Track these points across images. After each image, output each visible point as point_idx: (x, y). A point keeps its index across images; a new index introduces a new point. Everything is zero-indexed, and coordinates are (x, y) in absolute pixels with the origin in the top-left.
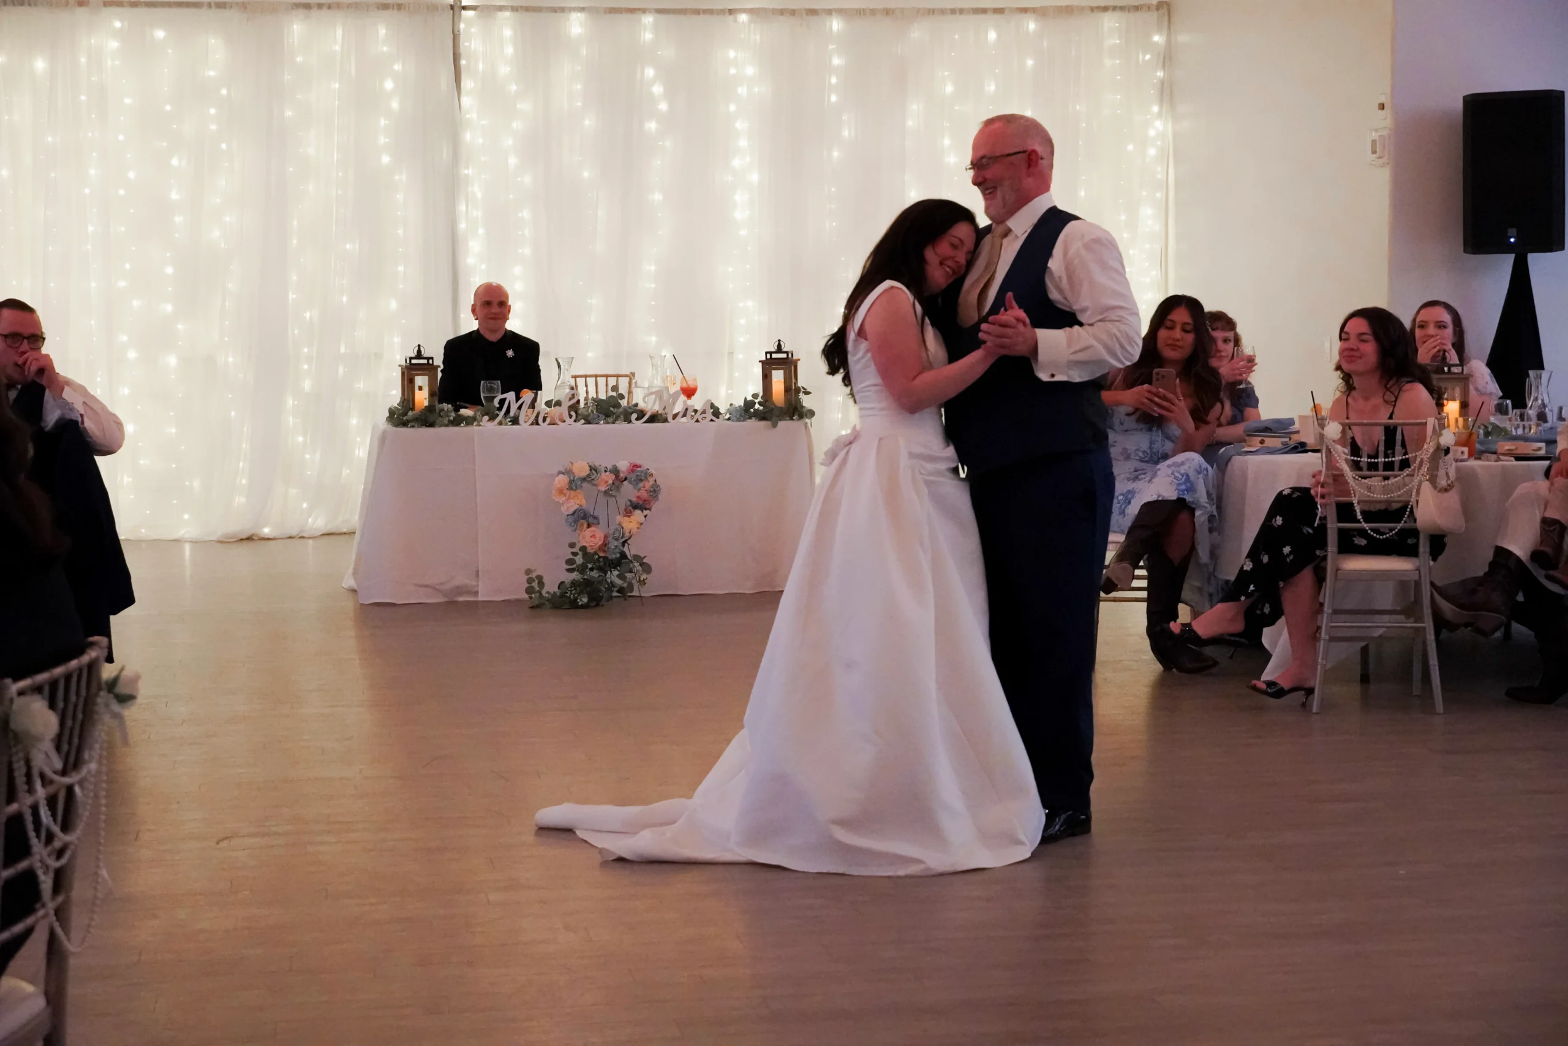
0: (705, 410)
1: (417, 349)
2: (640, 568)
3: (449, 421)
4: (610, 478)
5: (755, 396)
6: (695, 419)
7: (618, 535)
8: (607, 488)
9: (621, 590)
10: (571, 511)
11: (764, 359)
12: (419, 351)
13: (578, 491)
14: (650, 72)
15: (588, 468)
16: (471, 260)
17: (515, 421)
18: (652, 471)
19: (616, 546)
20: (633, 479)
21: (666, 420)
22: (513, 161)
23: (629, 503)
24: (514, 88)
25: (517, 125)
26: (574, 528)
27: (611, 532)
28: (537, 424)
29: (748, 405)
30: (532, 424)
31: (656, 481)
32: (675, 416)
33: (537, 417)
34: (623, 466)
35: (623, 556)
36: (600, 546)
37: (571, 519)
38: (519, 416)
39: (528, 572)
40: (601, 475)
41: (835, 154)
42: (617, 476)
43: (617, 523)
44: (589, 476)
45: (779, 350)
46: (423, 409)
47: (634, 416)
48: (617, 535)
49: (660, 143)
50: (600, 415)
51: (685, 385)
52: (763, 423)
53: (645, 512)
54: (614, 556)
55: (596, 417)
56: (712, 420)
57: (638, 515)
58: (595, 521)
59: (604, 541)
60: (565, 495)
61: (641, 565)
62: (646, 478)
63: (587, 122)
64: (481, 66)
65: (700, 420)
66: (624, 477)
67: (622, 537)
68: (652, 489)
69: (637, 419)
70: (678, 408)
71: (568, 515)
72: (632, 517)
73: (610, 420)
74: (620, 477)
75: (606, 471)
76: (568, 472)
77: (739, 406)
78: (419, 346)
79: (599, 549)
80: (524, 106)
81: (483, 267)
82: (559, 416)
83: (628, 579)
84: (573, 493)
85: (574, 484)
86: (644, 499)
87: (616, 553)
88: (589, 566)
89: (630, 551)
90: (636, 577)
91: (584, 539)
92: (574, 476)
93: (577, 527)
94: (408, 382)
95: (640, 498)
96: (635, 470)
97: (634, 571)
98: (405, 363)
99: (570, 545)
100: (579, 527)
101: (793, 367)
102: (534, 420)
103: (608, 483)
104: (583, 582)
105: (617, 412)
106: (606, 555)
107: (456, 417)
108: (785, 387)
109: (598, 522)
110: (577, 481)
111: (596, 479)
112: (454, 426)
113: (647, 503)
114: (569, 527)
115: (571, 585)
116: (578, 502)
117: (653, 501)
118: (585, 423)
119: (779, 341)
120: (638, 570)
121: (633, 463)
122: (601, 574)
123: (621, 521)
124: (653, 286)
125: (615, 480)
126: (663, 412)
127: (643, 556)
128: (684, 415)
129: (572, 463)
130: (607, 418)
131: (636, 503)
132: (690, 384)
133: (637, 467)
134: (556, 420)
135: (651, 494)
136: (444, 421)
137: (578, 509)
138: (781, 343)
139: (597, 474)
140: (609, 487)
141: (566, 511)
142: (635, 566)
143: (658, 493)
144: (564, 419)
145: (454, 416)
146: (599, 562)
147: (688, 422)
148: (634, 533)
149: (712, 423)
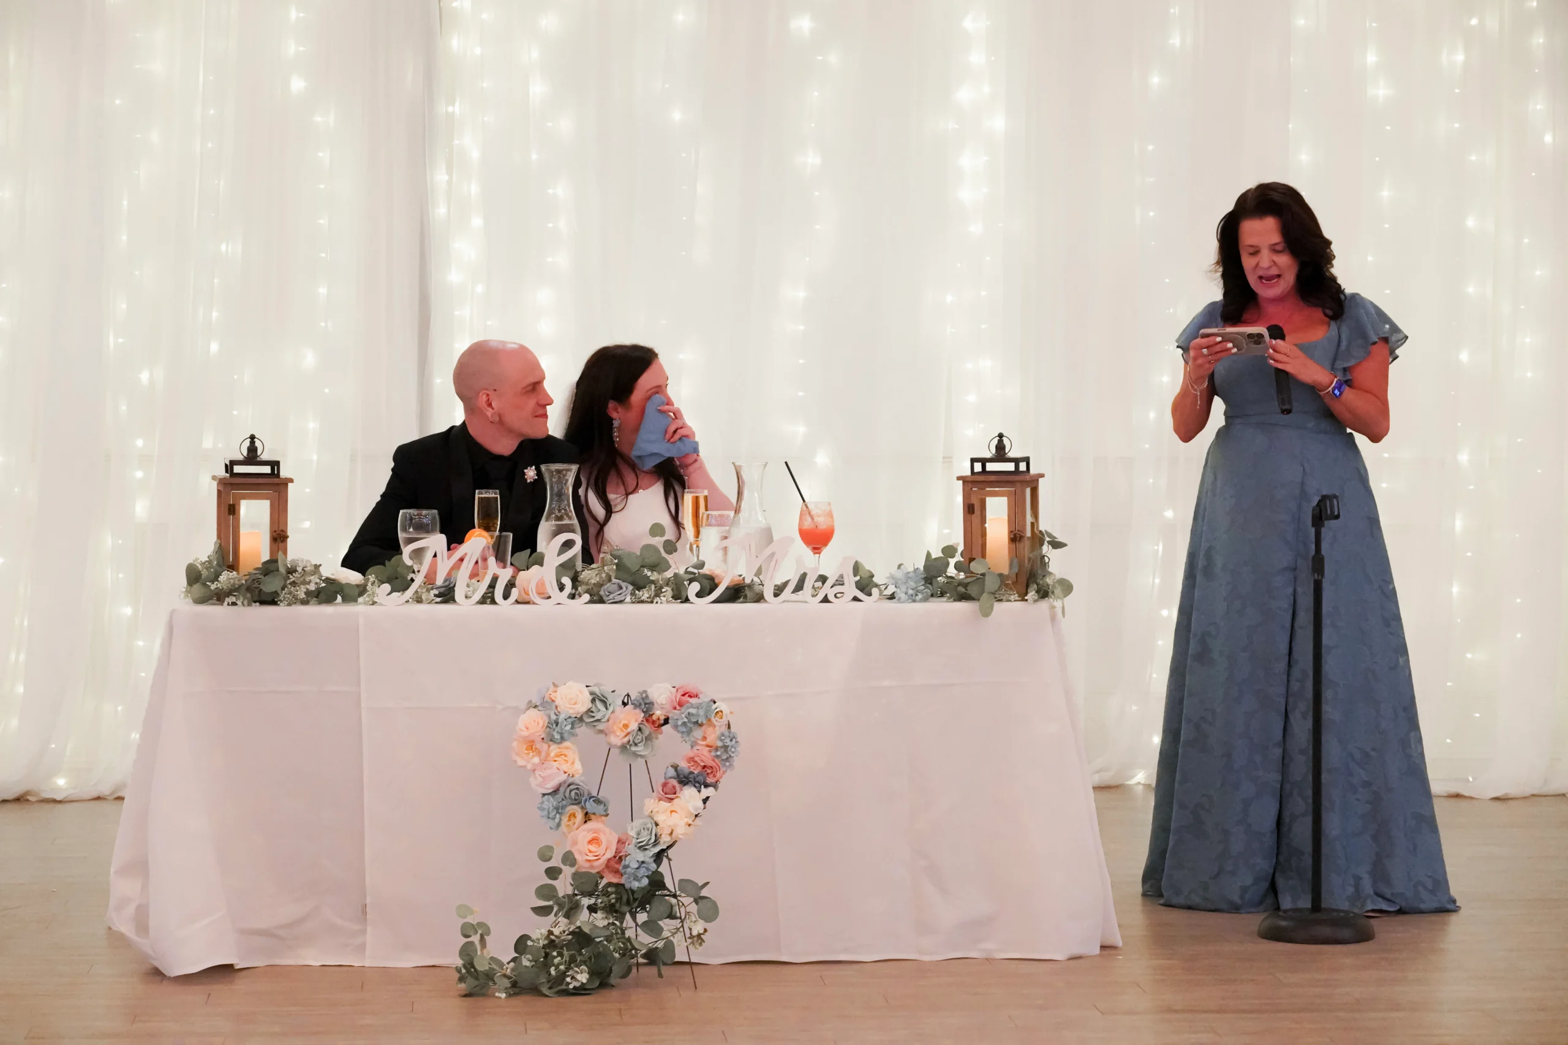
0: (842, 576)
1: (247, 443)
2: (693, 908)
3: (308, 593)
4: (633, 718)
5: (949, 551)
6: (821, 597)
7: (649, 837)
8: (626, 740)
9: (652, 957)
10: (550, 786)
11: (968, 473)
12: (252, 449)
13: (566, 744)
15: (589, 697)
16: (455, 277)
17: (447, 595)
18: (721, 705)
19: (643, 862)
20: (680, 723)
21: (759, 598)
22: (538, 89)
23: (672, 772)
25: (549, 22)
26: (553, 824)
27: (632, 833)
28: (493, 602)
29: (933, 567)
30: (482, 601)
31: (729, 726)
32: (778, 591)
33: (492, 586)
34: (662, 695)
35: (657, 883)
36: (609, 860)
37: (549, 803)
38: (454, 586)
39: (463, 910)
40: (614, 711)
42: (648, 717)
43: (647, 813)
44: (590, 711)
45: (1001, 454)
46: (257, 569)
48: (644, 837)
49: (820, 58)
50: (623, 585)
51: (808, 524)
52: (963, 606)
53: (706, 792)
54: (635, 885)
55: (615, 587)
56: (856, 599)
57: (690, 797)
58: (599, 809)
59: (617, 851)
60: (538, 752)
61: (698, 900)
62: (709, 720)
63: (680, 17)
65: (831, 597)
66: (662, 718)
67: (656, 843)
68: (720, 744)
69: (699, 595)
70: (787, 573)
71: (544, 795)
72: (675, 801)
73: (645, 594)
74: (654, 718)
75: (625, 704)
76: (546, 704)
77: (916, 570)
78: (252, 437)
79: (607, 866)
81: (480, 289)
82: (538, 586)
83: (666, 934)
84: (554, 749)
85: (558, 729)
86: (703, 764)
87: (642, 877)
88: (586, 902)
89: (672, 873)
90: (682, 926)
91: (575, 843)
92: (558, 713)
93: (560, 820)
94: (228, 511)
95: (696, 762)
96: (688, 702)
97: (678, 915)
98: (222, 473)
99: (545, 854)
100: (565, 819)
101: (1028, 491)
102: (485, 593)
103: (629, 730)
104: (570, 937)
105: (658, 580)
106: (622, 881)
107: (323, 585)
108: (1010, 532)
109: (606, 810)
110: (565, 723)
111: (605, 720)
112: (320, 603)
113: (709, 771)
114: (545, 820)
115: (546, 942)
116: (565, 767)
117: (723, 769)
118: (591, 602)
119: (1001, 436)
120: (687, 913)
121: (682, 687)
122: (611, 921)
123: (654, 811)
124: (802, 328)
125: (645, 723)
126: (756, 579)
127: (700, 884)
128: (799, 587)
129: (555, 686)
130: (637, 592)
131: (687, 771)
132: (822, 522)
133: (690, 696)
134: (530, 593)
135: (719, 753)
136: (299, 592)
137: (565, 782)
138: (1006, 441)
139: (607, 709)
140: (630, 737)
141: (540, 785)
142: (683, 904)
143: (733, 752)
144: (547, 593)
145: (316, 583)
146: (606, 894)
147: (806, 602)
148: (681, 834)
149: (857, 603)
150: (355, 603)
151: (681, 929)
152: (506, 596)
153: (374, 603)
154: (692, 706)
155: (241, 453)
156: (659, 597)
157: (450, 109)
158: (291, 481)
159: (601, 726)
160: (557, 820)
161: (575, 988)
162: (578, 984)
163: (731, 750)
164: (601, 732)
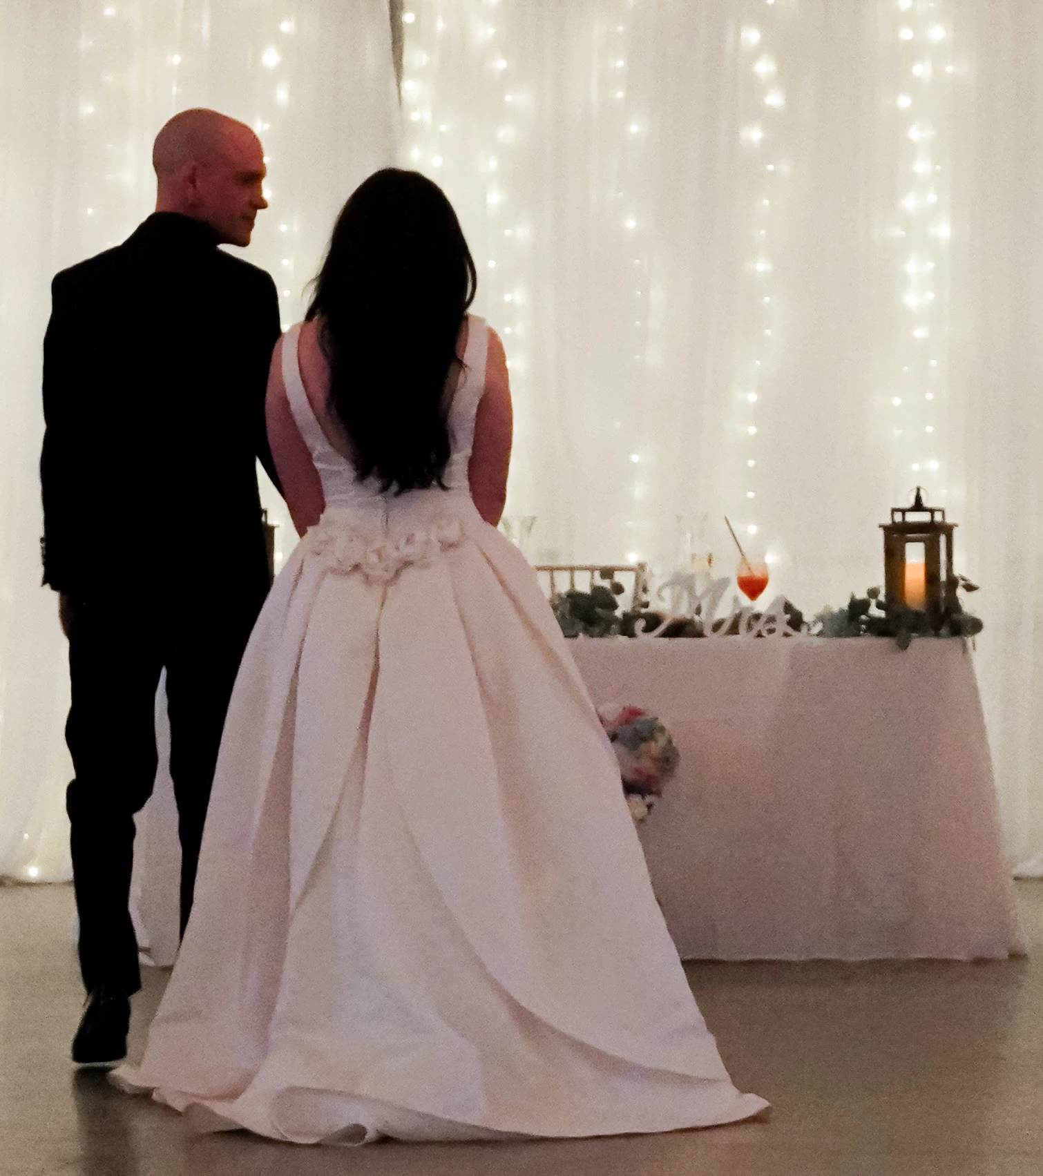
0: (773, 614)
5: (873, 593)
6: (754, 632)
11: (889, 522)
14: (752, 36)
18: (664, 721)
20: (627, 737)
21: (700, 635)
24: (501, 64)
25: (506, 133)
29: (857, 607)
31: (670, 742)
32: (716, 627)
34: (611, 712)
45: (918, 506)
47: (640, 625)
49: (769, 167)
50: (579, 621)
51: (745, 574)
52: (884, 642)
53: (649, 799)
55: (569, 623)
56: (786, 635)
57: (636, 803)
62: (652, 735)
63: (634, 129)
64: (440, 25)
65: (764, 633)
68: (662, 756)
69: (645, 630)
70: (724, 612)
73: (597, 630)
77: (840, 610)
80: (518, 98)
86: (647, 774)
95: (642, 774)
96: (634, 719)
101: (943, 539)
105: (607, 618)
108: (927, 574)
113: (652, 780)
117: (665, 779)
119: (918, 489)
121: (628, 706)
124: (754, 430)
126: (696, 618)
130: (589, 627)
132: (758, 574)
133: (636, 714)
135: (661, 764)
138: (923, 494)
143: (674, 764)
149: (787, 639)
154: (637, 723)
156: (609, 632)
158: (275, 528)
163: (672, 762)
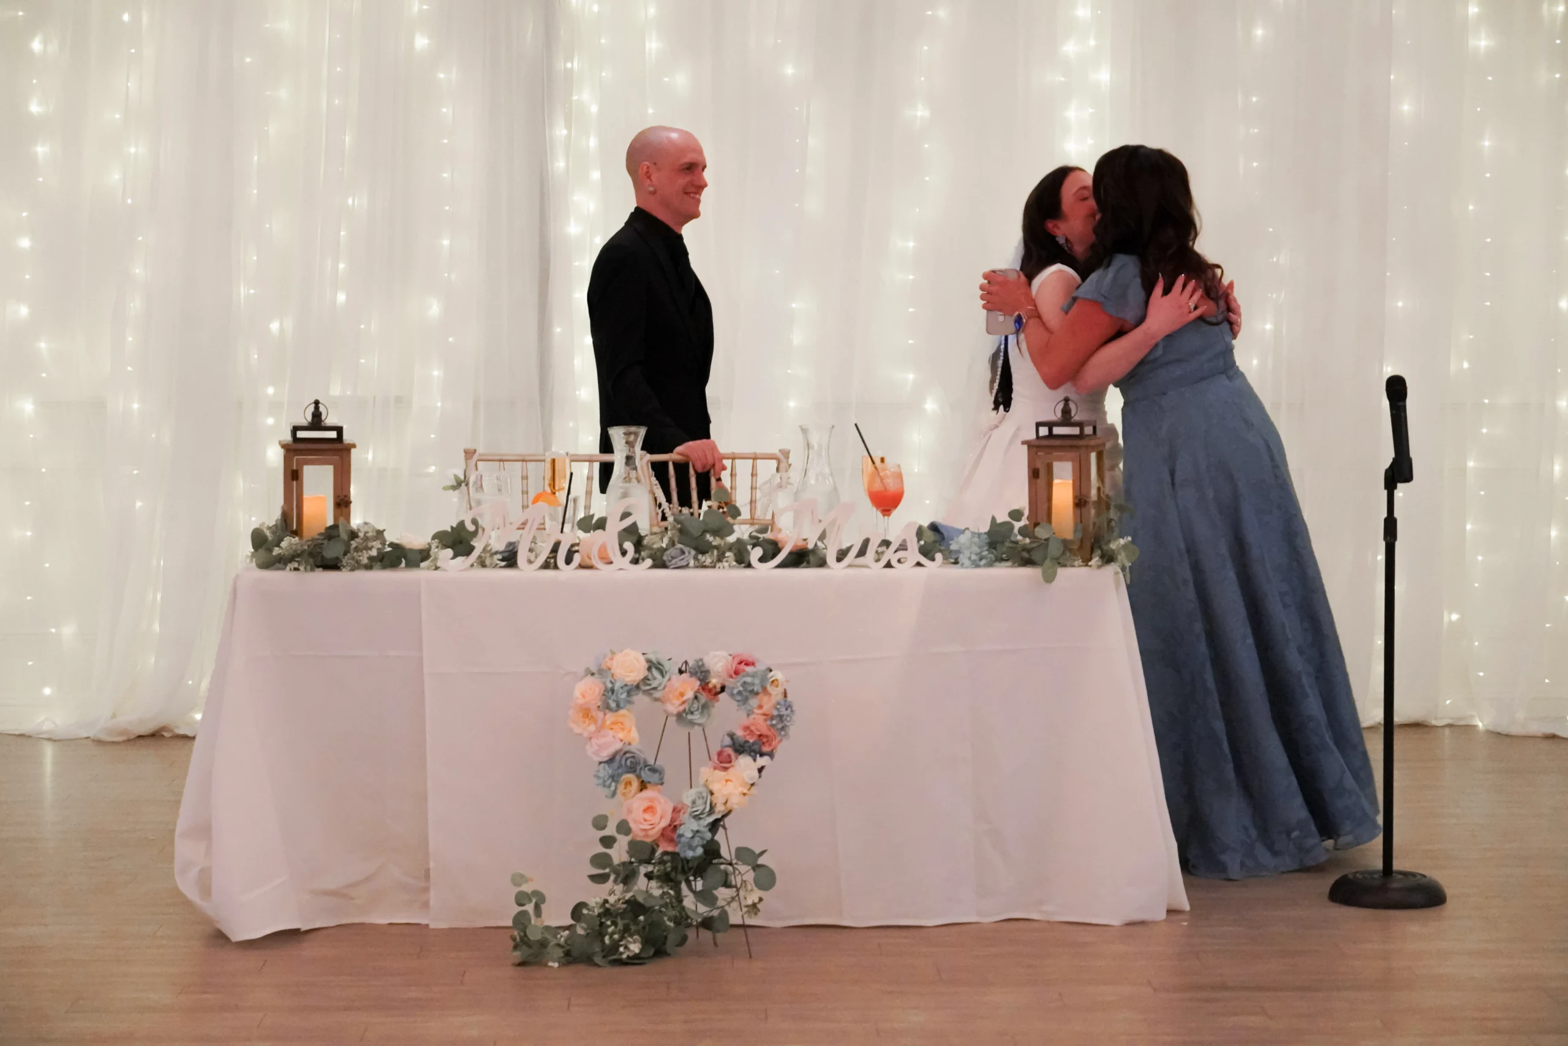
0: (904, 541)
1: (312, 408)
2: (750, 876)
3: (371, 558)
4: (689, 686)
6: (883, 562)
7: (701, 808)
8: (681, 708)
9: (707, 923)
10: (605, 754)
12: (317, 415)
13: (622, 712)
15: (645, 665)
16: (573, 228)
17: (510, 559)
18: (777, 674)
19: (698, 831)
20: (735, 691)
21: (822, 563)
22: (653, 45)
23: (728, 741)
26: (608, 792)
27: (688, 802)
28: (556, 567)
29: (999, 531)
30: (546, 566)
31: (785, 695)
32: (841, 555)
33: (555, 549)
34: (718, 664)
35: (712, 851)
36: (664, 829)
37: (605, 771)
38: (517, 551)
39: (518, 879)
40: (669, 680)
41: (1259, 32)
42: (704, 686)
43: (703, 781)
44: (646, 679)
45: (1066, 418)
46: (320, 534)
48: (699, 806)
50: (686, 549)
51: (877, 486)
52: (1028, 571)
53: (762, 761)
54: (690, 854)
55: (678, 552)
56: (919, 564)
57: (745, 766)
58: (654, 778)
59: (672, 820)
60: (593, 720)
61: (756, 867)
62: (764, 689)
65: (894, 563)
66: (719, 687)
67: (711, 812)
68: (775, 713)
69: (762, 560)
70: (852, 539)
71: (600, 763)
72: (730, 770)
73: (707, 559)
74: (710, 686)
75: (681, 672)
76: (602, 672)
78: (317, 403)
79: (662, 835)
82: (600, 550)
83: (720, 903)
84: (610, 717)
85: (614, 697)
86: (758, 733)
87: (697, 846)
88: (643, 869)
89: (728, 843)
90: (738, 895)
91: (630, 811)
92: (613, 681)
93: (616, 788)
94: (293, 476)
95: (752, 731)
96: (744, 671)
97: (734, 883)
98: (288, 438)
99: (600, 823)
100: (621, 787)
101: (1093, 456)
102: (548, 558)
103: (685, 698)
104: (624, 906)
105: (720, 545)
106: (677, 850)
107: (389, 549)
108: (1075, 497)
109: (662, 779)
110: (621, 691)
111: (662, 686)
112: (384, 567)
113: (765, 740)
114: (600, 789)
115: (601, 910)
116: (621, 735)
117: (778, 738)
118: (654, 566)
120: (744, 882)
121: (738, 655)
122: (665, 890)
123: (710, 779)
124: (911, 277)
125: (701, 691)
126: (820, 544)
127: (757, 852)
128: (862, 553)
129: (613, 653)
130: (700, 556)
131: (742, 740)
132: (891, 485)
133: (747, 664)
134: (593, 558)
135: (774, 722)
136: (361, 558)
137: (621, 750)
139: (663, 676)
140: (686, 706)
141: (596, 753)
142: (740, 872)
143: (788, 722)
144: (610, 558)
145: (378, 549)
146: (662, 862)
147: (868, 567)
148: (736, 804)
149: (919, 569)
150: (418, 568)
151: (737, 898)
152: (569, 560)
153: (437, 568)
154: (748, 675)
155: (306, 418)
156: (721, 561)
157: (569, 65)
158: (354, 446)
159: (657, 694)
160: (613, 788)
161: (628, 957)
162: (631, 954)
163: (786, 719)
164: (656, 700)
